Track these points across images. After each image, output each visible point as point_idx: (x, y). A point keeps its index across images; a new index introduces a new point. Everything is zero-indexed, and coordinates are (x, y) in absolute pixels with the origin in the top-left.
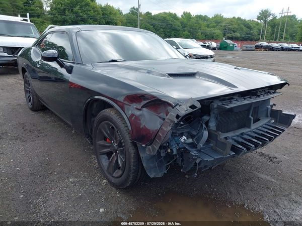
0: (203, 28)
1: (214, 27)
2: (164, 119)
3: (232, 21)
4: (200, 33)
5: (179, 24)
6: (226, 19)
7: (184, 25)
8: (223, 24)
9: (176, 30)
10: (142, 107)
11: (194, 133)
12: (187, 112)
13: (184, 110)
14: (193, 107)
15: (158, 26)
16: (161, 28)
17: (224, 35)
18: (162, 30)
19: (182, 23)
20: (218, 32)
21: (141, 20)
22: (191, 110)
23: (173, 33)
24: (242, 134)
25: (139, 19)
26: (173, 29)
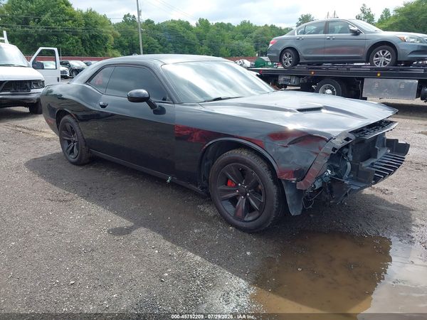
0: (227, 40)
1: (241, 38)
2: (317, 154)
3: (265, 31)
4: (223, 49)
5: (194, 36)
6: (256, 28)
7: (201, 38)
8: (254, 35)
9: (191, 44)
10: (290, 144)
11: (337, 165)
12: (344, 144)
13: (339, 143)
14: (347, 139)
15: (164, 40)
16: (170, 42)
17: (257, 49)
18: (171, 45)
19: (198, 34)
20: (247, 44)
21: (142, 32)
22: (346, 143)
23: (187, 49)
24: (372, 164)
25: (140, 32)
26: (186, 44)
